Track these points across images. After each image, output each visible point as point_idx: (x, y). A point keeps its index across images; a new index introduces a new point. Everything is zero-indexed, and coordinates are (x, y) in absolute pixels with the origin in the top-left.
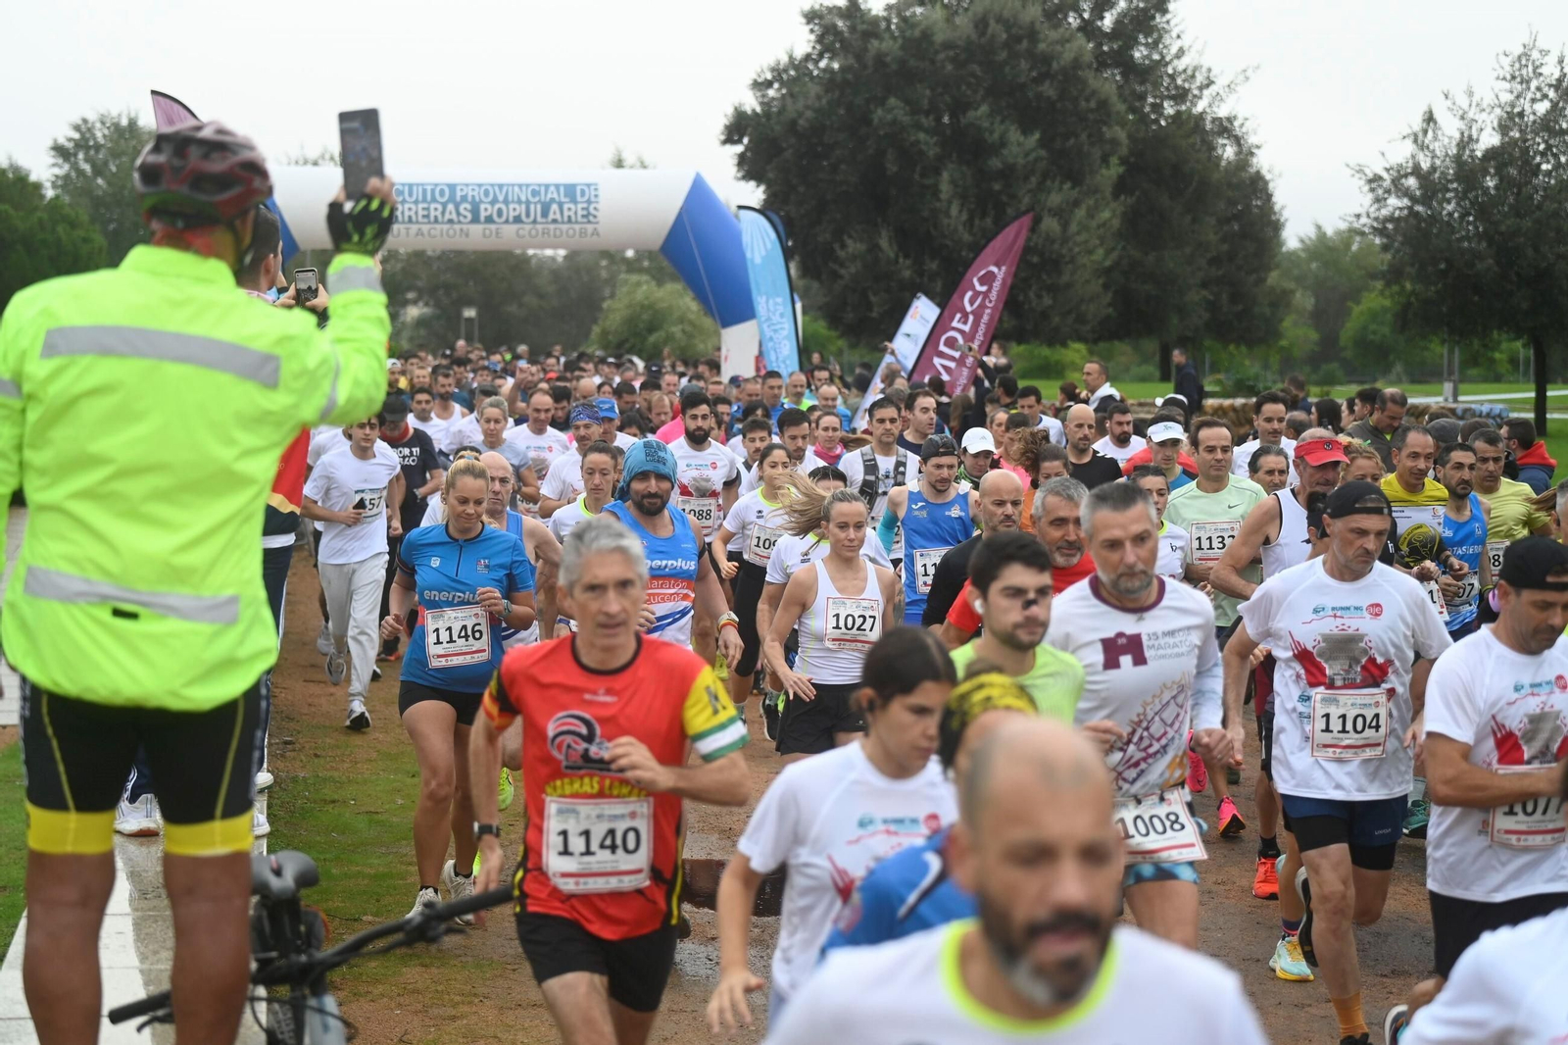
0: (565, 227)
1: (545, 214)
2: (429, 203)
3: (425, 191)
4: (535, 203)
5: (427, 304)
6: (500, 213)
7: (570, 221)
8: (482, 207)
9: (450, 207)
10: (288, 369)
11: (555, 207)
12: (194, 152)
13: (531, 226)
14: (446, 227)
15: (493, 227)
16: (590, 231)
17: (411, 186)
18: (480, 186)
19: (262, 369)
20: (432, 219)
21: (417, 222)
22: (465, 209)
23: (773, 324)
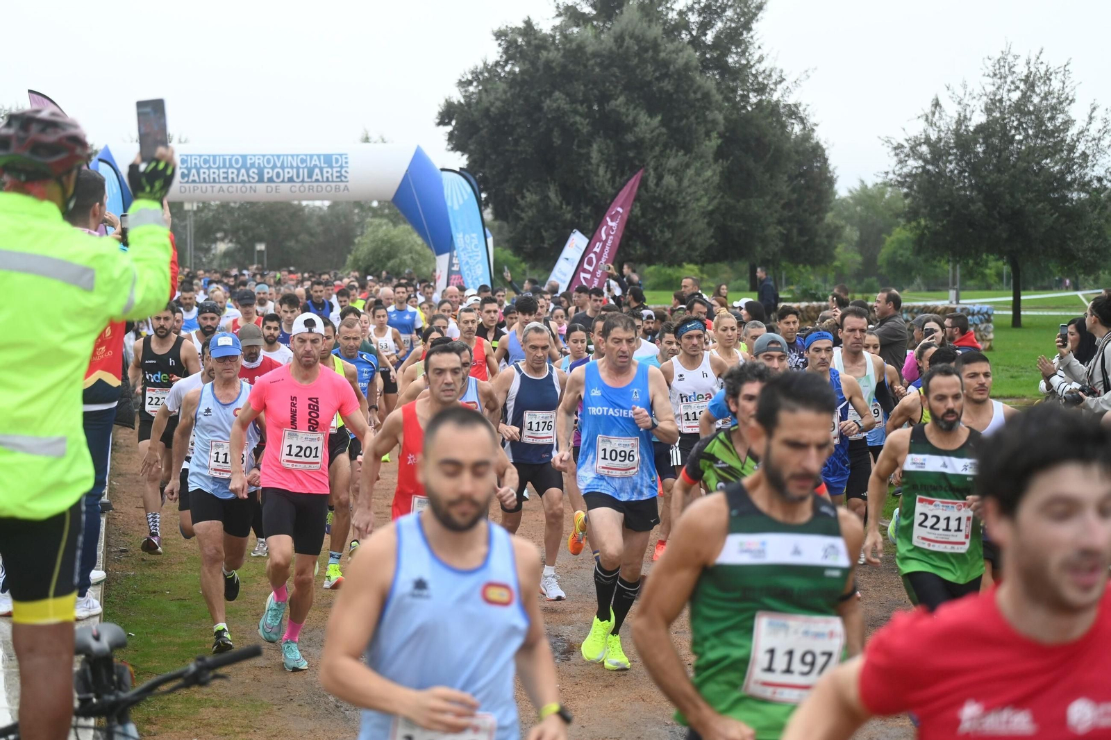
0: (324, 185)
1: (310, 176)
2: (228, 168)
3: (224, 160)
4: (303, 168)
5: (231, 241)
6: (278, 175)
7: (328, 180)
8: (266, 171)
9: (243, 171)
10: (100, 278)
11: (317, 171)
12: (34, 129)
13: (300, 184)
14: (240, 185)
15: (273, 185)
16: (342, 188)
17: (214, 157)
18: (264, 156)
19: (83, 278)
20: (230, 180)
21: (219, 182)
22: (254, 172)
23: (469, 253)
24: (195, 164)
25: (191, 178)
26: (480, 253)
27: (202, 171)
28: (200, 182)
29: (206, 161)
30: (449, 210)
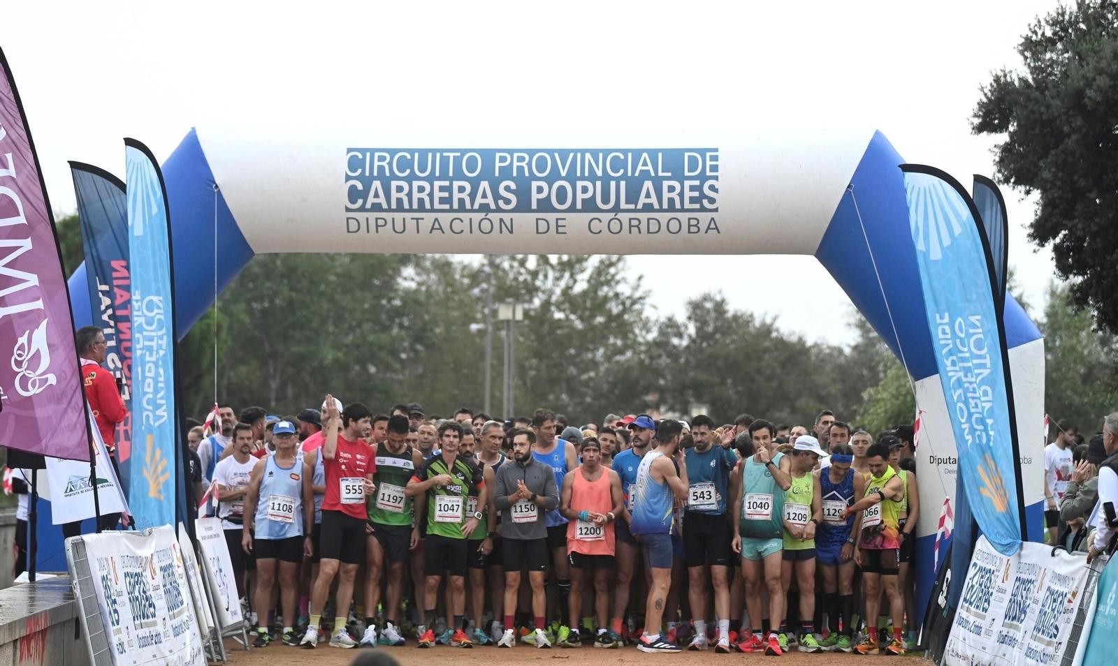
0: (664, 217)
1: (632, 197)
2: (451, 180)
3: (445, 161)
4: (618, 180)
6: (562, 195)
7: (672, 208)
8: (535, 184)
9: (484, 185)
11: (648, 184)
13: (612, 215)
14: (477, 217)
15: (551, 217)
16: (703, 226)
17: (423, 153)
18: (531, 152)
20: (456, 206)
21: (432, 210)
22: (507, 189)
23: (963, 360)
24: (381, 168)
25: (371, 200)
26: (987, 361)
27: (394, 184)
28: (390, 210)
29: (404, 164)
30: (921, 261)
